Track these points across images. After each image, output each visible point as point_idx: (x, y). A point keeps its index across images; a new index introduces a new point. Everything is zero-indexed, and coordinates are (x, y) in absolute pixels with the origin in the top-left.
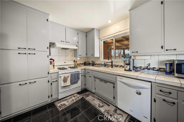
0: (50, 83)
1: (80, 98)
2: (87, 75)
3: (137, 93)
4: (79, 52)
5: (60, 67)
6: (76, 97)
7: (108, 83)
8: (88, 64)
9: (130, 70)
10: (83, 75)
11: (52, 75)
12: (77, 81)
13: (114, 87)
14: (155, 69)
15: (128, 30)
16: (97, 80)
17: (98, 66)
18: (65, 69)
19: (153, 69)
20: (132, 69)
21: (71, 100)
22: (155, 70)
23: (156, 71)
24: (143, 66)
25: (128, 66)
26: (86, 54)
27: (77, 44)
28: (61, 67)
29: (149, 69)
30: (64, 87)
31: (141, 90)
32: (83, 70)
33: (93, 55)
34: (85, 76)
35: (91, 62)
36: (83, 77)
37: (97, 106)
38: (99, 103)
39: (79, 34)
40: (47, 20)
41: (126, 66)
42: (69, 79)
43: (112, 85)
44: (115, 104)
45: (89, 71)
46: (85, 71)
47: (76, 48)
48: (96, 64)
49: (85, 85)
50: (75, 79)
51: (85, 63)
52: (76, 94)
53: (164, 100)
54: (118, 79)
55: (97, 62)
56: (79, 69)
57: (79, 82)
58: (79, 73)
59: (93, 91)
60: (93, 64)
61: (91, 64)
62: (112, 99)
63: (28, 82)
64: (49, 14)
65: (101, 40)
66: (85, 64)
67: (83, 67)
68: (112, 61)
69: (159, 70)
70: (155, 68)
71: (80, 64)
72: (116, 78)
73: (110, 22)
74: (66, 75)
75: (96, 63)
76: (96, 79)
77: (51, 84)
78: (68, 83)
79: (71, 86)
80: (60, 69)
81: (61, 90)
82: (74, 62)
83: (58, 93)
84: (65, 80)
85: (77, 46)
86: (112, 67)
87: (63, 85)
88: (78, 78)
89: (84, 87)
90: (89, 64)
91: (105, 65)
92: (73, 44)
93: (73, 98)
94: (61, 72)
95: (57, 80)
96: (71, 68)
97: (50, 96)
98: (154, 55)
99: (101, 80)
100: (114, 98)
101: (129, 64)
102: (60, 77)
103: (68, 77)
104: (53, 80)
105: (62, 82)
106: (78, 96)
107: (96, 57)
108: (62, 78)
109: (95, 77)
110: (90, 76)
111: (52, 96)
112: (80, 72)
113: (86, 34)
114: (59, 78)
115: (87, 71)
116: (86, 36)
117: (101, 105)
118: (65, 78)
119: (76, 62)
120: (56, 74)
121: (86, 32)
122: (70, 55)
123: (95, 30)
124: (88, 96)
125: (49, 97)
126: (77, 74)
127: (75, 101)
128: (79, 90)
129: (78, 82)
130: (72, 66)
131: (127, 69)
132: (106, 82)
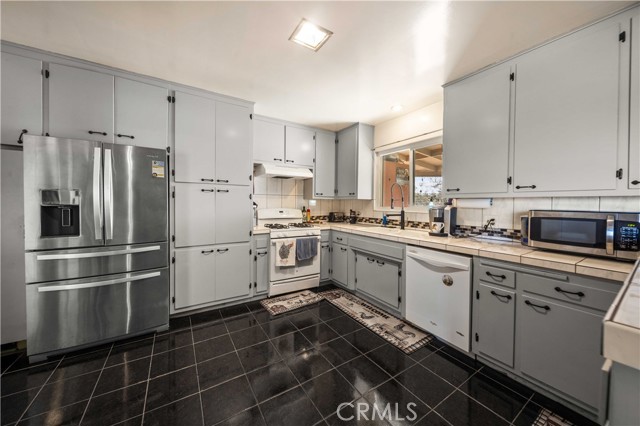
0: (253, 256)
1: (317, 299)
2: (337, 247)
3: (445, 282)
4: (318, 187)
5: (270, 222)
6: (307, 298)
7: (386, 265)
8: (340, 218)
9: (442, 234)
10: (325, 244)
11: (258, 238)
12: (312, 259)
13: (400, 274)
14: (505, 233)
15: (441, 133)
16: (362, 259)
17: (367, 223)
18: (282, 227)
19: (502, 232)
20: (447, 230)
21: (298, 300)
22: (505, 236)
23: (509, 237)
24: (479, 225)
25: (439, 224)
26: (336, 191)
27: (313, 164)
28: (274, 223)
29: (492, 233)
30: (282, 268)
31: (453, 275)
32: (327, 234)
33: (353, 194)
34: (330, 250)
35: (348, 214)
36: (325, 251)
37: (359, 316)
38: (363, 311)
39: (317, 138)
40: (251, 116)
41: (433, 223)
42: (292, 252)
43: (395, 269)
44: (400, 313)
45: (340, 236)
46: (331, 236)
47: (310, 175)
48: (361, 220)
49: (330, 271)
50: (306, 253)
51: (331, 214)
52: (307, 292)
53: (493, 293)
54: (408, 253)
55: (365, 214)
56: (316, 230)
57: (317, 262)
58: (317, 240)
59: (351, 287)
60: (354, 220)
61: (348, 218)
62: (396, 303)
63: (215, 248)
64: (253, 103)
65: (377, 153)
66: (331, 218)
67: (327, 226)
68: (403, 212)
69: (514, 235)
70: (505, 230)
71: (318, 217)
72: (404, 251)
73: (397, 109)
74: (287, 242)
75: (361, 216)
76: (358, 256)
77: (256, 259)
78: (291, 260)
79: (296, 269)
80: (271, 226)
81: (274, 276)
82: (303, 211)
83: (269, 281)
84: (284, 253)
85: (311, 170)
86: (403, 228)
87: (279, 264)
88: (314, 253)
89: (326, 276)
90: (342, 219)
91: (386, 222)
92: (303, 166)
93: (301, 298)
94: (275, 233)
95: (266, 250)
96: (295, 225)
97: (253, 285)
98: (503, 199)
99: (372, 257)
100: (399, 300)
101: (440, 219)
102: (274, 244)
103: (291, 245)
104: (258, 251)
105: (279, 258)
106: (313, 295)
107: (362, 200)
108: (278, 248)
109: (355, 251)
110: (344, 247)
111: (256, 285)
112: (319, 237)
113: (337, 137)
114: (272, 248)
115: (336, 235)
116: (337, 142)
117: (368, 314)
118: (283, 247)
119: (309, 211)
120: (265, 238)
121: (338, 130)
122: (293, 193)
123: (360, 127)
124: (337, 296)
125: (250, 287)
126: (312, 240)
127: (305, 303)
128: (315, 282)
129: (314, 262)
130: (297, 222)
131: (434, 231)
132: (382, 261)
